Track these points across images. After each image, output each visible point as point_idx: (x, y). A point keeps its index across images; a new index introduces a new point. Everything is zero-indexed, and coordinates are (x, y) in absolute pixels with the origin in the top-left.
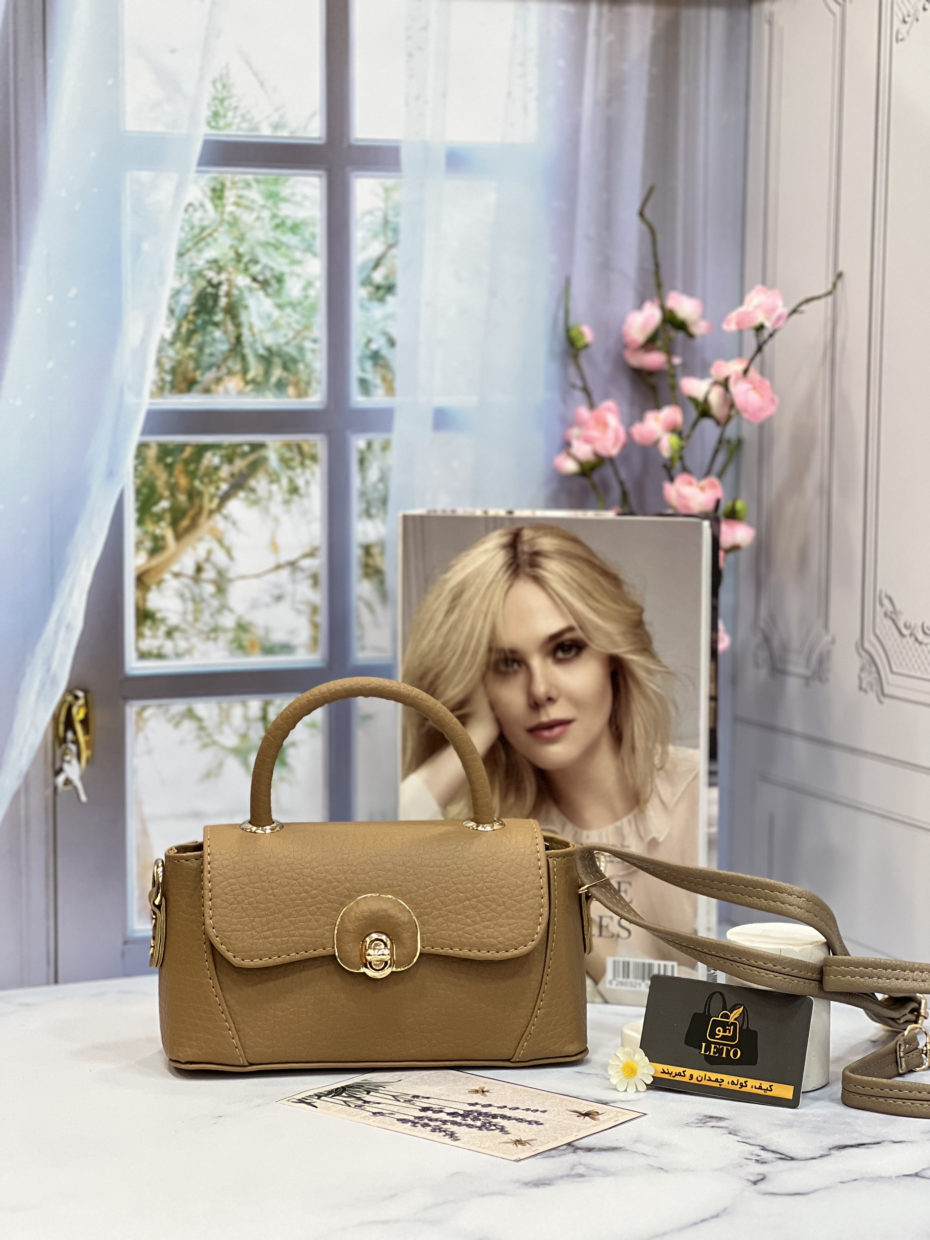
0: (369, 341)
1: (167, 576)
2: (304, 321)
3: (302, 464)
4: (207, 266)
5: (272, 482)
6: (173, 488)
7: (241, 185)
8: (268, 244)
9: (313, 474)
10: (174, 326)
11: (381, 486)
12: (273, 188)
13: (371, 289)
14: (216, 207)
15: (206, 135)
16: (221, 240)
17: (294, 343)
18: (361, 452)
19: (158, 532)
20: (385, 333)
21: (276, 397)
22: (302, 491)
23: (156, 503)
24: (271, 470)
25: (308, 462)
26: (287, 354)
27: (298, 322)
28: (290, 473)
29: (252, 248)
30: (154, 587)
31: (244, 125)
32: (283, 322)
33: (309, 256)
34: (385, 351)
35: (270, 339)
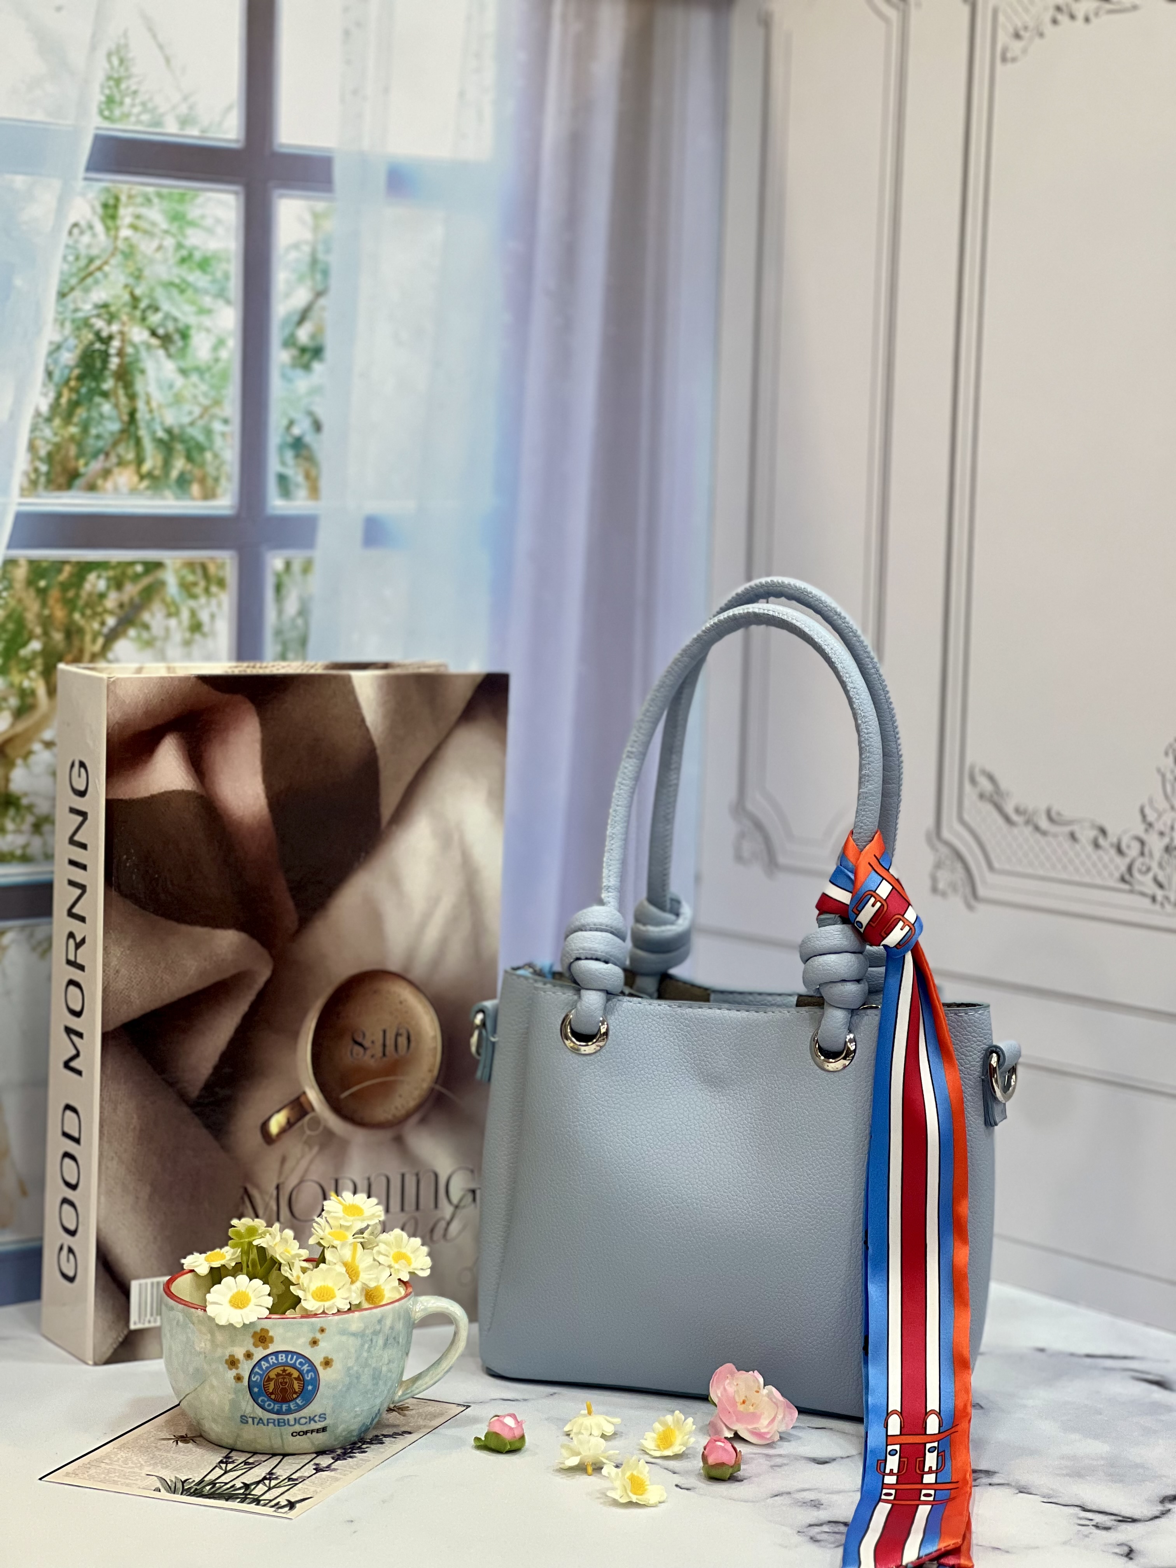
0: (291, 423)
1: (37, 747)
2: (213, 393)
3: (207, 590)
4: (95, 312)
5: (169, 615)
6: (46, 623)
7: (139, 200)
8: (172, 284)
9: (219, 605)
10: (52, 395)
11: (300, 622)
12: (179, 208)
13: (294, 352)
14: (108, 229)
15: (98, 128)
16: (112, 277)
17: (201, 423)
18: (278, 576)
19: (26, 684)
20: (310, 414)
21: (177, 498)
22: (206, 629)
23: (25, 644)
24: (168, 599)
25: (214, 589)
26: (192, 438)
27: (205, 395)
28: (192, 603)
29: (152, 289)
30: (19, 762)
31: (145, 117)
32: (187, 394)
33: (221, 303)
34: (309, 439)
35: (171, 418)
